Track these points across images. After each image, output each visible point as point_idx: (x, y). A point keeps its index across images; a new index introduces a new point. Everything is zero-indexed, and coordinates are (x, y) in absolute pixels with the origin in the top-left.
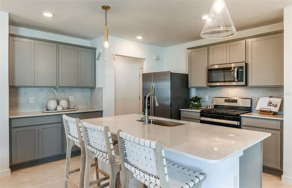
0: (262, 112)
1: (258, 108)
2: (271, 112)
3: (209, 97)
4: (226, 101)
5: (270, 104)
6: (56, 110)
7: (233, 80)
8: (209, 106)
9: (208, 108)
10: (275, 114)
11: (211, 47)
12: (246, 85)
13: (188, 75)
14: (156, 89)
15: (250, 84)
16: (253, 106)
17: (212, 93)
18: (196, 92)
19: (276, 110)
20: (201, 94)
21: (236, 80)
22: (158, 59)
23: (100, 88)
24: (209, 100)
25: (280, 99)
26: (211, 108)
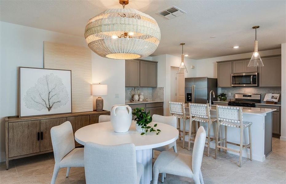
0: (268, 102)
1: (265, 100)
2: (274, 102)
3: (231, 94)
4: (244, 96)
5: (273, 97)
6: (139, 101)
7: (249, 83)
8: (232, 99)
9: (232, 101)
10: (276, 103)
11: (234, 62)
12: (258, 86)
13: (217, 79)
14: (196, 88)
15: (260, 85)
16: (262, 99)
17: (233, 91)
18: (222, 90)
19: (276, 101)
20: (225, 92)
21: (252, 83)
22: (193, 68)
23: (161, 88)
24: (231, 95)
25: (279, 94)
26: (233, 100)
